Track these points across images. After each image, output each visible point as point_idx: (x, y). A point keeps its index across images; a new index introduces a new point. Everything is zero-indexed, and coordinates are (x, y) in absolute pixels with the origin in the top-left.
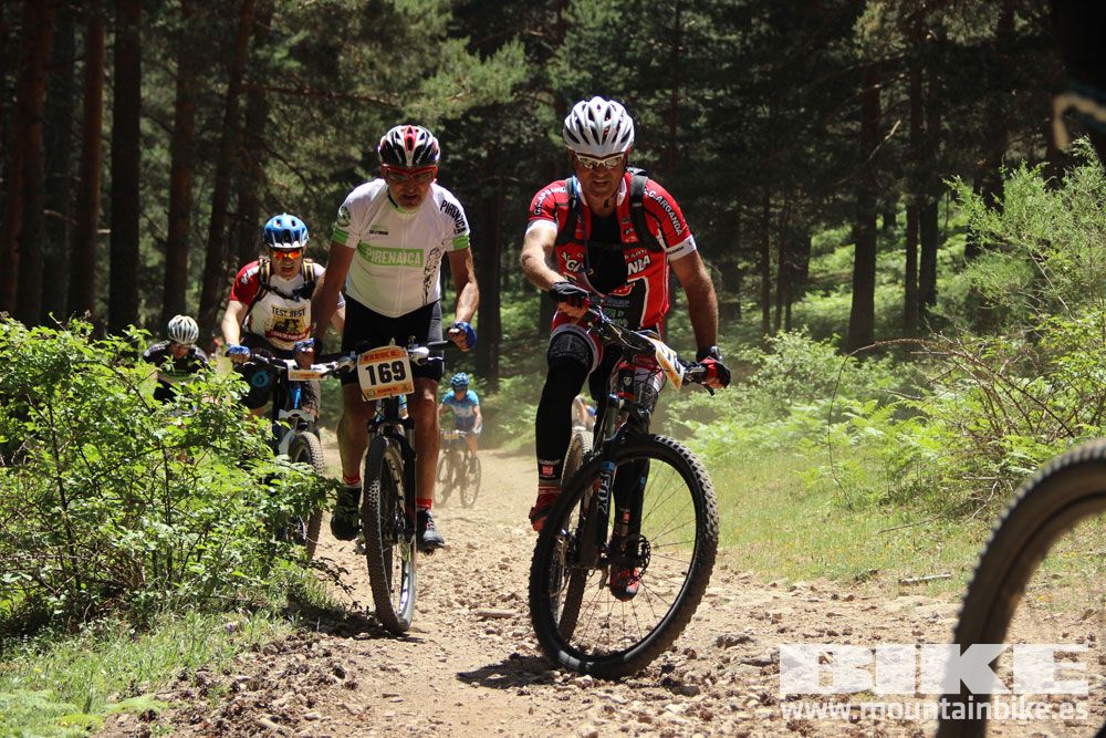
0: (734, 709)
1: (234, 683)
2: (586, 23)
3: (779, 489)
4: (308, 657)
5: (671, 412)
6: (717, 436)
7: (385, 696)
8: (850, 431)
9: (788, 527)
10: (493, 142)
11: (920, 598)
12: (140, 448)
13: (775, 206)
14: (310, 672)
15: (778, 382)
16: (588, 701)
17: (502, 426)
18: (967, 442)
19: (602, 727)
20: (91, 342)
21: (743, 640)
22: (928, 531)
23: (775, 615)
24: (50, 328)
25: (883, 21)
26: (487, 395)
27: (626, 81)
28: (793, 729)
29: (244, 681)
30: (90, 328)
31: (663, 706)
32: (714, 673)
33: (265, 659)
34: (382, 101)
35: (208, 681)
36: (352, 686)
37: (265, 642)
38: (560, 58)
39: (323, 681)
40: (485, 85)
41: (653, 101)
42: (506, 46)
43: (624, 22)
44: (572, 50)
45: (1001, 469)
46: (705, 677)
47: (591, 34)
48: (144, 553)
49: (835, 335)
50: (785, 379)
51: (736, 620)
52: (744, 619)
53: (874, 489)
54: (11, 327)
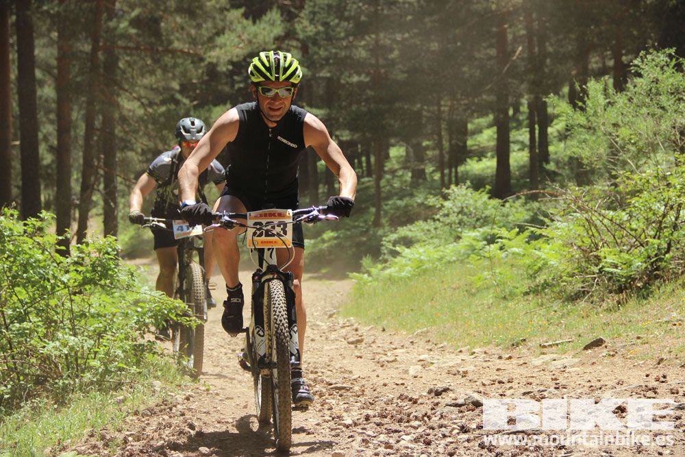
0: (444, 436)
1: (125, 438)
3: (458, 288)
4: (170, 417)
5: (384, 243)
6: (417, 256)
7: (222, 440)
8: (501, 249)
9: (466, 312)
11: (554, 356)
12: (53, 288)
13: (445, 106)
14: (173, 427)
15: (453, 218)
16: (352, 436)
18: (577, 254)
19: (362, 454)
20: (17, 222)
21: (446, 390)
22: (556, 311)
23: (464, 372)
27: (346, 31)
28: (483, 448)
29: (131, 435)
30: (16, 213)
31: (399, 437)
32: (429, 413)
33: (143, 420)
34: (191, 52)
35: (108, 437)
36: (200, 435)
37: (142, 408)
38: (303, 18)
39: (181, 433)
40: (256, 38)
41: (363, 43)
42: (269, 13)
44: (310, 12)
45: (599, 270)
46: (424, 416)
47: (321, 1)
48: (60, 355)
49: (487, 186)
50: (457, 216)
51: (439, 376)
52: (444, 375)
53: (518, 285)
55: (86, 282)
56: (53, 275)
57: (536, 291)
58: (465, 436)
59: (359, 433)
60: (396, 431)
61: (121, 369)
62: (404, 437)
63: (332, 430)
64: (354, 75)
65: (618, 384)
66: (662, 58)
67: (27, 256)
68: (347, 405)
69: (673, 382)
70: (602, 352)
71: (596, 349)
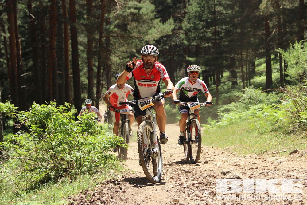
1: (94, 193)
2: (191, 12)
3: (245, 130)
4: (114, 185)
5: (218, 111)
6: (229, 117)
7: (132, 194)
9: (246, 140)
10: (169, 44)
11: (277, 157)
12: (71, 133)
13: (244, 55)
14: (114, 189)
15: (247, 101)
16: (184, 192)
17: (177, 117)
18: (290, 114)
19: (186, 199)
20: (56, 107)
21: (228, 172)
22: (282, 139)
23: (239, 165)
24: (45, 105)
25: (267, 4)
26: (173, 109)
27: (202, 26)
29: (97, 192)
30: (55, 104)
33: (103, 186)
34: (138, 37)
35: (88, 193)
36: (124, 192)
37: (104, 181)
38: (185, 21)
39: (117, 191)
40: (164, 30)
41: (210, 30)
42: (169, 20)
43: (201, 10)
44: (188, 19)
45: (300, 121)
46: (216, 183)
47: (192, 14)
48: (73, 160)
49: (261, 88)
50: (248, 100)
51: (229, 166)
52: (231, 166)
53: (268, 128)
54: (35, 105)
55: (82, 131)
56: (70, 128)
57: (275, 130)
59: (188, 191)
60: (204, 190)
61: (97, 166)
62: (206, 192)
63: (178, 189)
64: (206, 43)
65: (301, 169)
67: (61, 121)
68: (187, 179)
70: (297, 155)
71: (295, 154)
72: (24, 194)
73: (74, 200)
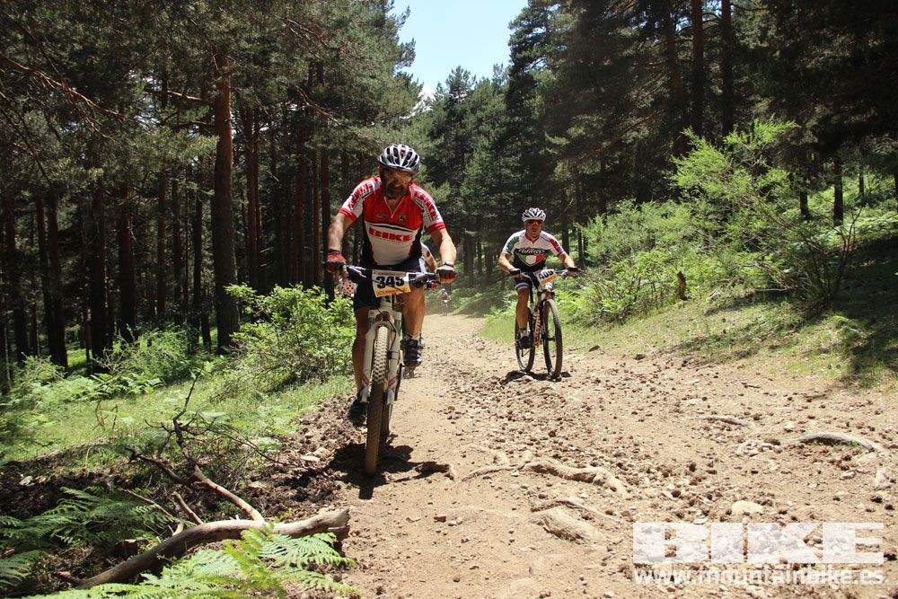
2: (471, 174)
12: (320, 324)
18: (591, 303)
20: (302, 291)
22: (581, 332)
24: (290, 288)
25: (563, 168)
27: (485, 192)
30: (302, 287)
38: (463, 186)
41: (494, 198)
42: (443, 184)
43: (483, 173)
44: (467, 183)
47: (472, 178)
48: (323, 357)
54: (278, 289)
55: (335, 322)
57: (573, 322)
58: (518, 397)
60: (486, 395)
62: (488, 398)
63: (453, 394)
64: (490, 214)
65: (602, 368)
66: (629, 203)
67: (308, 308)
68: (465, 382)
69: (627, 367)
70: (598, 352)
71: (595, 351)
72: (265, 397)
73: (326, 406)
